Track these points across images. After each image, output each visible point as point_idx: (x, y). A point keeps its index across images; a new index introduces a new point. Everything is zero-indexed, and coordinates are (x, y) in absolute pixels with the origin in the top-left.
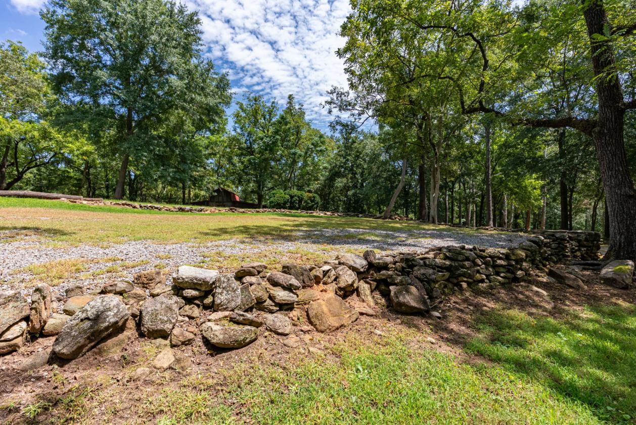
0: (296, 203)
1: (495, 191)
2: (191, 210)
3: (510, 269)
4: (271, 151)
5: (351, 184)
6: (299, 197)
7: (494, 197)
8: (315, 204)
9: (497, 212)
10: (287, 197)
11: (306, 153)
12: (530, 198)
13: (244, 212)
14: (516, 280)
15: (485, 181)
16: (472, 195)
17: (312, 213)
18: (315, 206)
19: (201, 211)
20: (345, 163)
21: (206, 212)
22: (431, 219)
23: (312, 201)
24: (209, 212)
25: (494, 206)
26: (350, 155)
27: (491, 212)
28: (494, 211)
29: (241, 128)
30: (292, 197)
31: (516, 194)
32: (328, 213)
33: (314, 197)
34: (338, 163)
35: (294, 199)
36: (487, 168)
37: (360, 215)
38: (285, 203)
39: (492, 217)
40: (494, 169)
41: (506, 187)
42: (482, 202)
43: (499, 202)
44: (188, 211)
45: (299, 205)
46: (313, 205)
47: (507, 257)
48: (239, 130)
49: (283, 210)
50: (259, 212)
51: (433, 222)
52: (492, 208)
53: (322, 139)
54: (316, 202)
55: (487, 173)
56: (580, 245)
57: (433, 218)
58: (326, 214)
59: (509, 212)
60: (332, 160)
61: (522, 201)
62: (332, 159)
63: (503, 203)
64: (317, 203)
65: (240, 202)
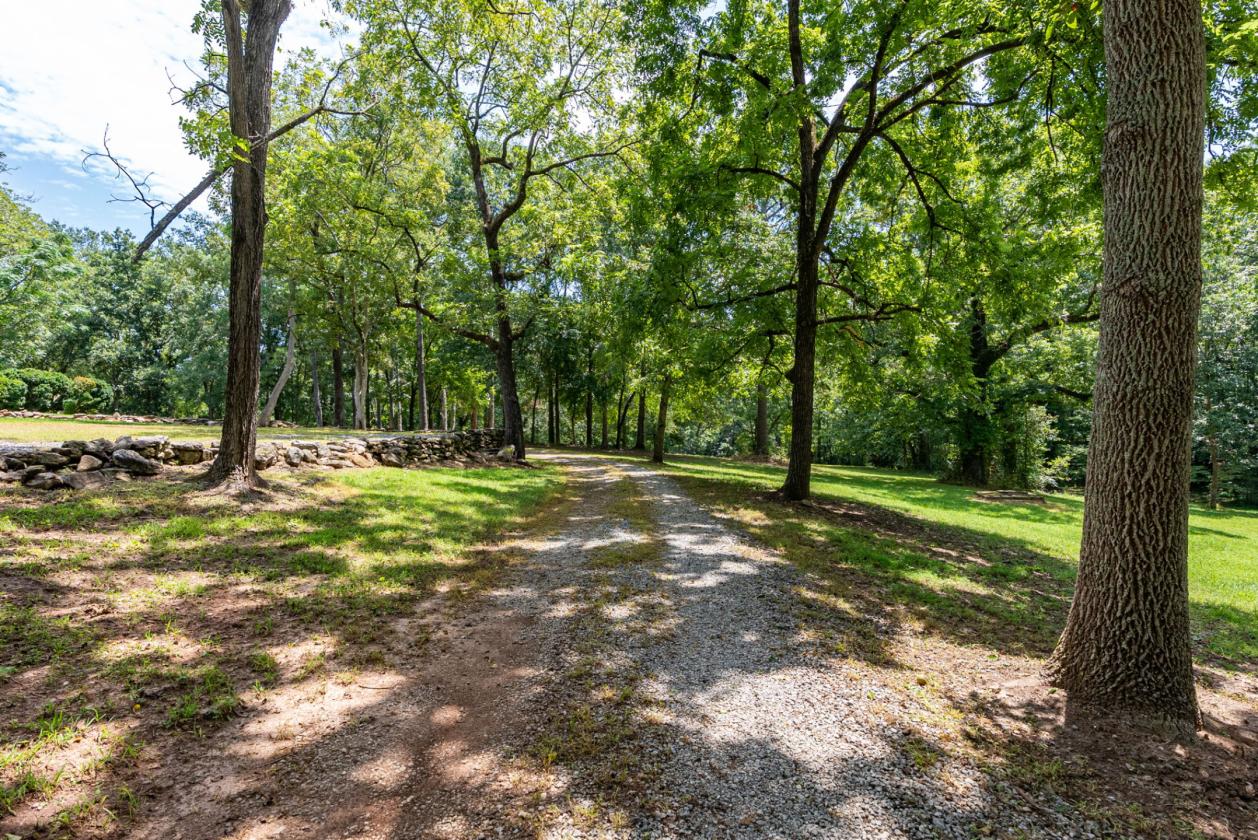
1: (430, 383)
3: (442, 451)
7: (429, 393)
9: (433, 416)
10: (21, 383)
12: (474, 395)
14: (446, 458)
15: (417, 367)
16: (398, 389)
22: (357, 423)
23: (94, 394)
25: (429, 405)
27: (426, 415)
28: (430, 412)
30: (29, 384)
31: (457, 388)
32: (140, 418)
33: (98, 386)
36: (419, 349)
37: (211, 422)
38: (14, 397)
39: (427, 422)
40: (428, 349)
41: (444, 378)
42: (413, 400)
43: (435, 399)
46: (99, 402)
47: (440, 443)
51: (361, 427)
52: (426, 408)
55: (418, 357)
56: (493, 440)
57: (361, 423)
59: (450, 417)
61: (464, 399)
63: (441, 401)
64: (108, 398)
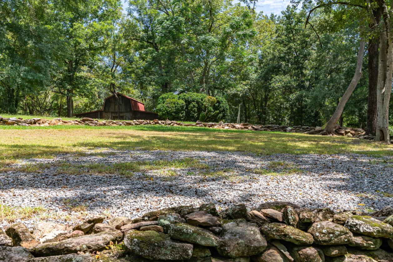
0: (194, 112)
2: (17, 122)
4: (176, 40)
5: (294, 84)
6: (198, 102)
8: (220, 113)
10: (182, 102)
11: (223, 41)
13: (105, 124)
17: (212, 126)
18: (221, 115)
19: (35, 123)
20: (287, 53)
21: (42, 125)
23: (215, 108)
24: (47, 124)
26: (294, 41)
29: (139, 11)
30: (188, 102)
32: (238, 126)
33: (218, 102)
34: (277, 54)
35: (191, 105)
38: (178, 111)
44: (13, 124)
45: (199, 115)
46: (218, 114)
48: (136, 14)
49: (169, 122)
50: (130, 124)
53: (247, 20)
54: (221, 109)
57: (382, 133)
58: (234, 127)
60: (268, 50)
62: (269, 48)
64: (224, 110)
65: (142, 113)
